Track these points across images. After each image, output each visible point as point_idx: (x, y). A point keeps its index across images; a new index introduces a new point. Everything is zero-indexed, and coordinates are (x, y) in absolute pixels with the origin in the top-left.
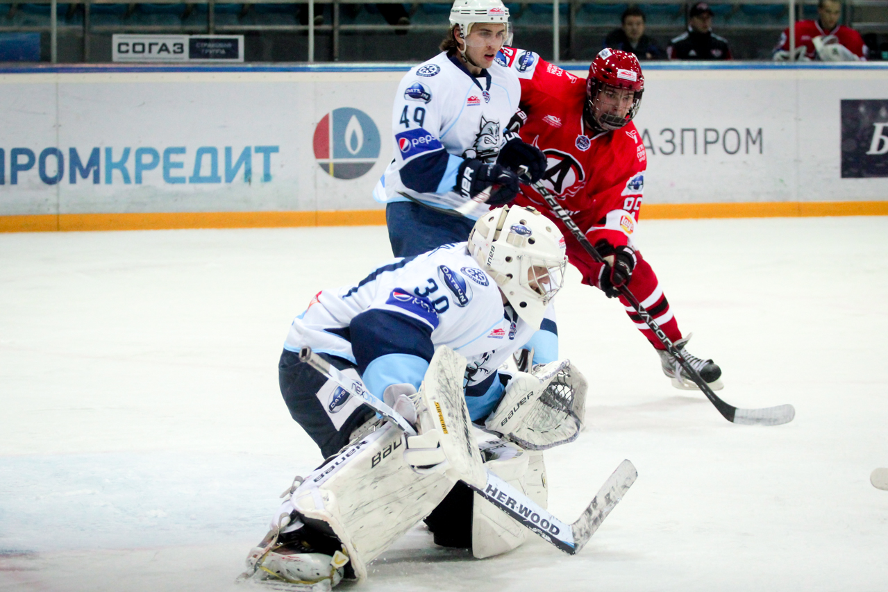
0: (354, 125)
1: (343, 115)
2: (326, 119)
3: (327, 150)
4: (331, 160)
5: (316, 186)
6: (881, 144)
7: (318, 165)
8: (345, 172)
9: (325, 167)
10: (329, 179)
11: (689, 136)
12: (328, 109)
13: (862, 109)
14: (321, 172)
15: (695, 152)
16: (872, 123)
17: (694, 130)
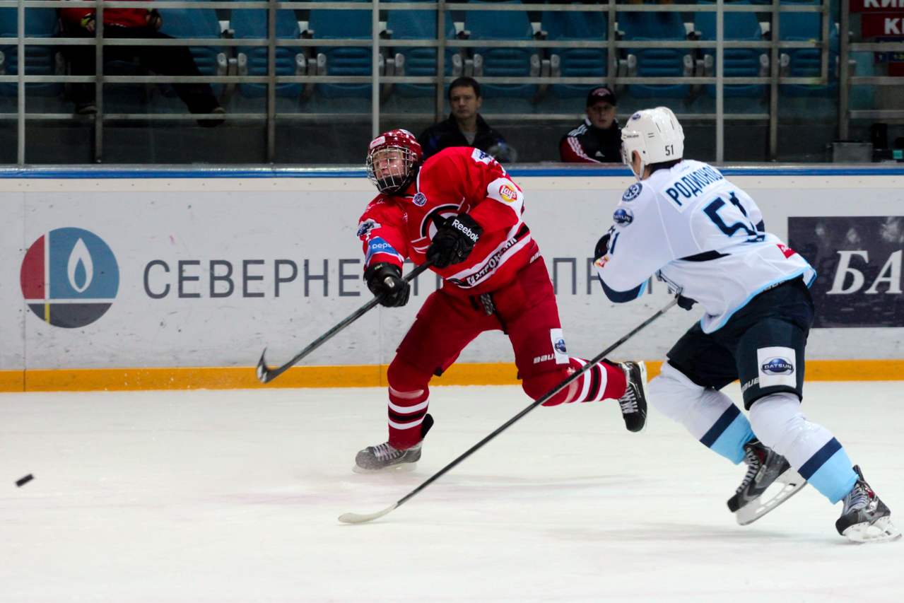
0: (80, 252)
1: (64, 238)
2: (40, 242)
3: (41, 287)
4: (47, 301)
5: (24, 337)
6: (849, 280)
7: (28, 308)
8: (67, 317)
9: (38, 310)
10: (45, 326)
11: (565, 268)
12: (43, 229)
13: (820, 231)
14: (32, 316)
15: (574, 292)
16: (836, 251)
17: (573, 261)
